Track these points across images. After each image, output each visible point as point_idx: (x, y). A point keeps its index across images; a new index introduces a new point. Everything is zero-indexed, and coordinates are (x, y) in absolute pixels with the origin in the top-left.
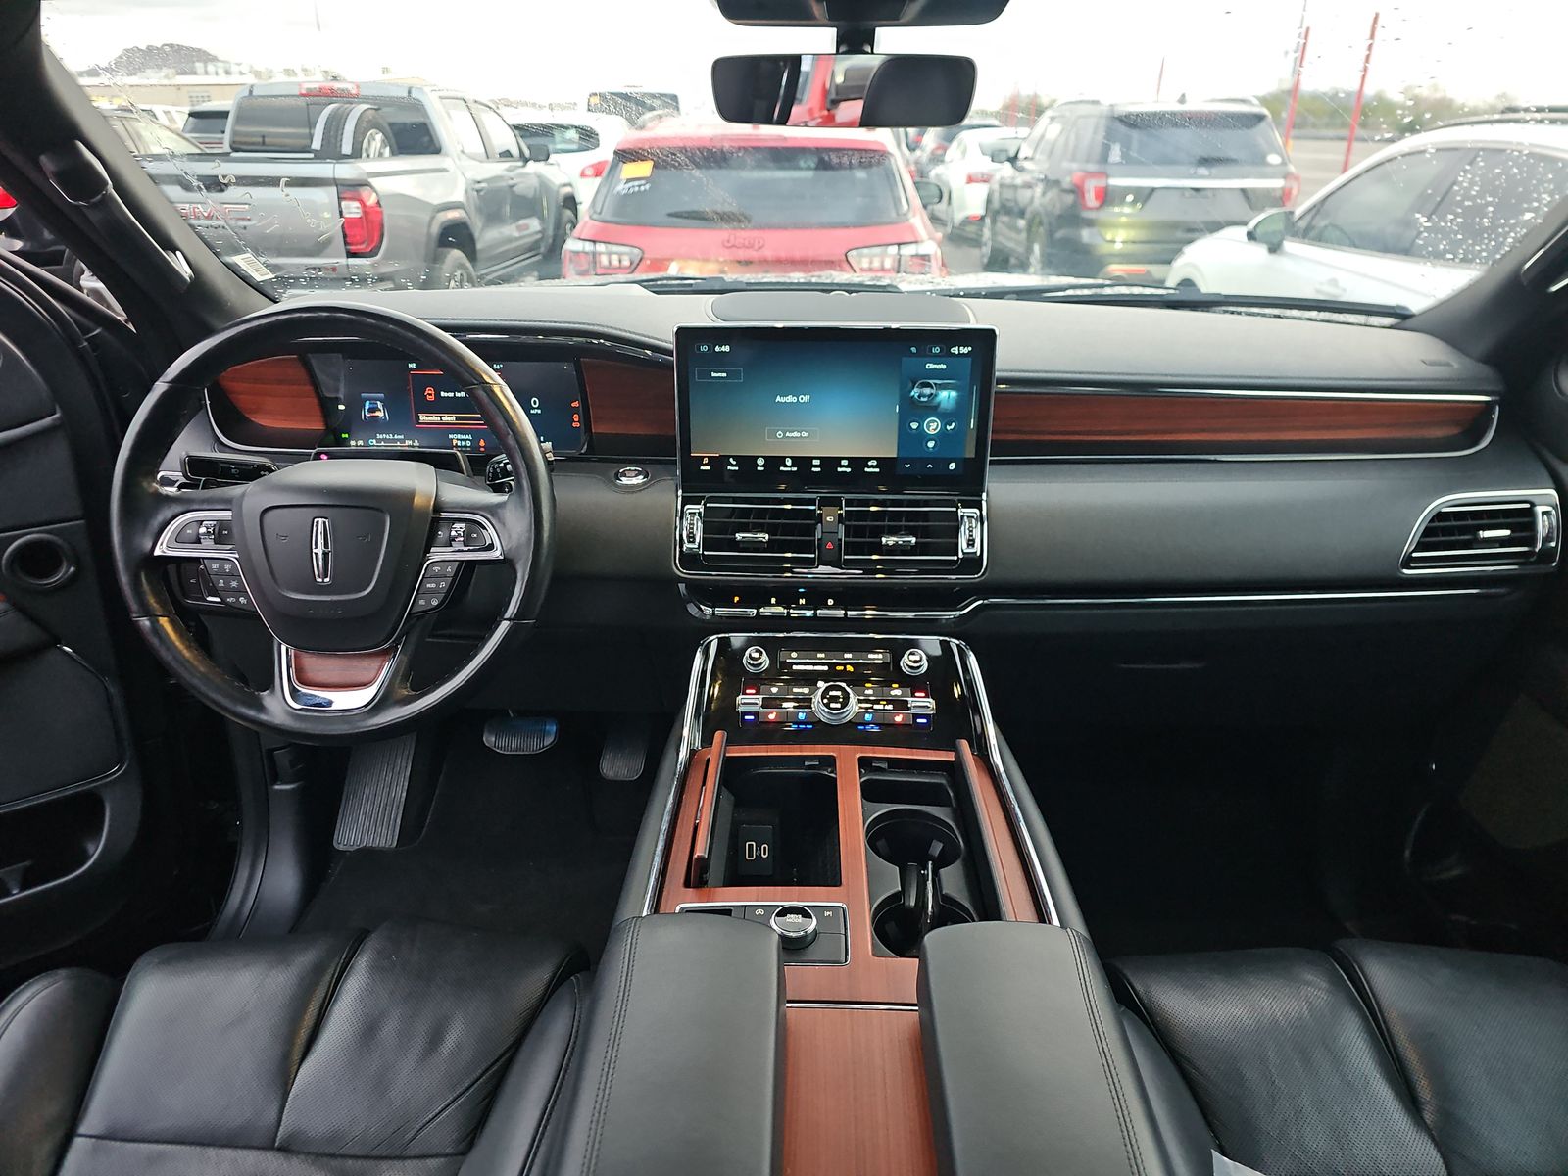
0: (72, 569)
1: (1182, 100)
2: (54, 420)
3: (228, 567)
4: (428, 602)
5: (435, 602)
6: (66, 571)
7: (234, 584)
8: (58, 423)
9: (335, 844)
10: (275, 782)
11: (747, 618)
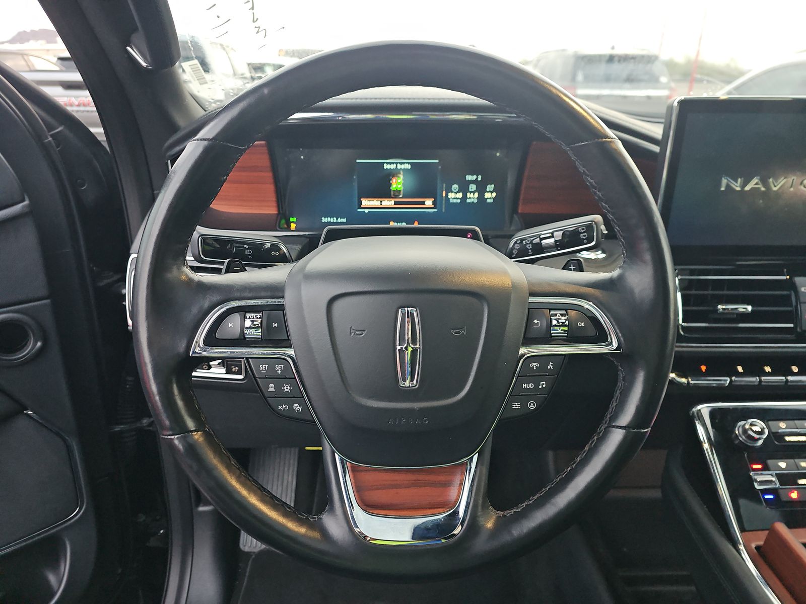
0: (39, 344)
1: (613, 48)
2: (24, 207)
3: (279, 368)
4: (524, 405)
5: (532, 406)
6: (34, 345)
7: (287, 388)
8: (27, 210)
9: (241, 547)
10: (197, 505)
11: (721, 388)
